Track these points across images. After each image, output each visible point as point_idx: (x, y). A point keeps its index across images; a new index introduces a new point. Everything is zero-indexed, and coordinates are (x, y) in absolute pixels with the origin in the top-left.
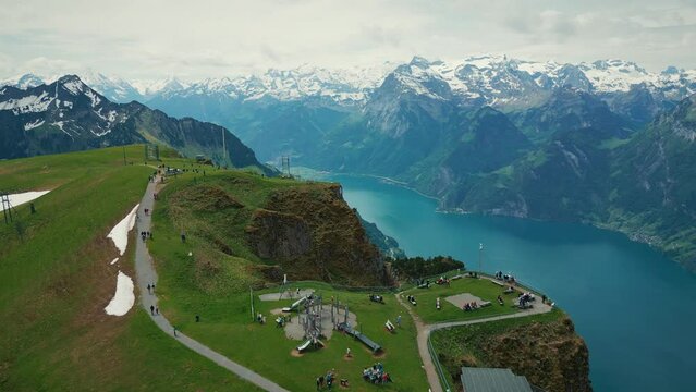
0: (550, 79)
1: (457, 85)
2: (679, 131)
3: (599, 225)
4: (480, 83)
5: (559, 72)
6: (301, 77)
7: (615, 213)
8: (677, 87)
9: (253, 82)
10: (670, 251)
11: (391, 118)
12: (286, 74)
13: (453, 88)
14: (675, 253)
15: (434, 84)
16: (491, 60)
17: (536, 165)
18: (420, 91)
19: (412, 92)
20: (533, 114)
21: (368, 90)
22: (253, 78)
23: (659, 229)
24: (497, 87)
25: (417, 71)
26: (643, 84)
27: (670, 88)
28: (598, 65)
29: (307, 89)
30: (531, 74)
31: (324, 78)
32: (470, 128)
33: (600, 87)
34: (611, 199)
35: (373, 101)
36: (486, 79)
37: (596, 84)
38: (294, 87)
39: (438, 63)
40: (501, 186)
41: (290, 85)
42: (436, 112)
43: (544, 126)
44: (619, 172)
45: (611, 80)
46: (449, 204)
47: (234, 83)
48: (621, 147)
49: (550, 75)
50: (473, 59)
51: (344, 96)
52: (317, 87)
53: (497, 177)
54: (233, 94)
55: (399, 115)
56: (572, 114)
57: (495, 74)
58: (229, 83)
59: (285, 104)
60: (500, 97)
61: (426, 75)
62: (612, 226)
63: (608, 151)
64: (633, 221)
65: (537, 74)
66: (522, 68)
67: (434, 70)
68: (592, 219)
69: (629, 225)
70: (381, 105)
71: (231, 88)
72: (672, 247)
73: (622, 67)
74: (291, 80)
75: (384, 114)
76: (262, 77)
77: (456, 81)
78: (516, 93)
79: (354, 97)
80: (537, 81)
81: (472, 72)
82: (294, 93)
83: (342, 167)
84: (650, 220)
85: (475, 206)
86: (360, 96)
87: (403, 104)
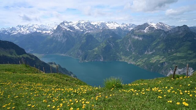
0: (99, 26)
1: (77, 28)
2: (133, 37)
3: (120, 61)
4: (83, 27)
5: (100, 24)
6: (29, 27)
7: (123, 57)
8: (126, 27)
9: (13, 29)
10: (138, 65)
11: (61, 37)
12: (24, 26)
13: (76, 29)
14: (139, 65)
15: (71, 28)
16: (85, 21)
17: (104, 47)
18: (68, 29)
19: (66, 30)
20: (97, 34)
21: (51, 30)
22: (13, 28)
23: (133, 60)
24: (87, 28)
25: (66, 24)
26: (120, 27)
27: (125, 28)
28: (108, 23)
29: (32, 30)
30: (94, 25)
31: (37, 27)
32: (84, 39)
33: (110, 28)
34: (121, 54)
35: (54, 33)
36: (84, 26)
37: (109, 27)
38: (27, 30)
39: (71, 22)
40: (96, 53)
41: (26, 29)
42: (73, 35)
43: (101, 37)
44: (122, 47)
45: (112, 26)
46: (82, 59)
47: (6, 30)
48: (121, 41)
49: (98, 25)
50: (80, 21)
51: (44, 32)
52: (35, 30)
53: (94, 51)
54: (6, 33)
55: (63, 36)
56: (107, 34)
57: (86, 25)
58: (4, 30)
59: (25, 35)
60: (88, 30)
61: (69, 25)
62: (123, 60)
63: (118, 42)
64: (127, 58)
65: (96, 25)
66: (92, 23)
67: (70, 24)
68: (118, 59)
69: (127, 60)
70: (57, 34)
71: (5, 31)
72: (138, 64)
73: (114, 23)
74: (26, 28)
75: (58, 36)
76: (16, 28)
77: (76, 27)
78: (92, 30)
79: (47, 32)
80: (96, 26)
81: (80, 25)
82: (28, 32)
83: (48, 52)
84: (131, 58)
85: (90, 60)
86: (49, 32)
87: (64, 33)
